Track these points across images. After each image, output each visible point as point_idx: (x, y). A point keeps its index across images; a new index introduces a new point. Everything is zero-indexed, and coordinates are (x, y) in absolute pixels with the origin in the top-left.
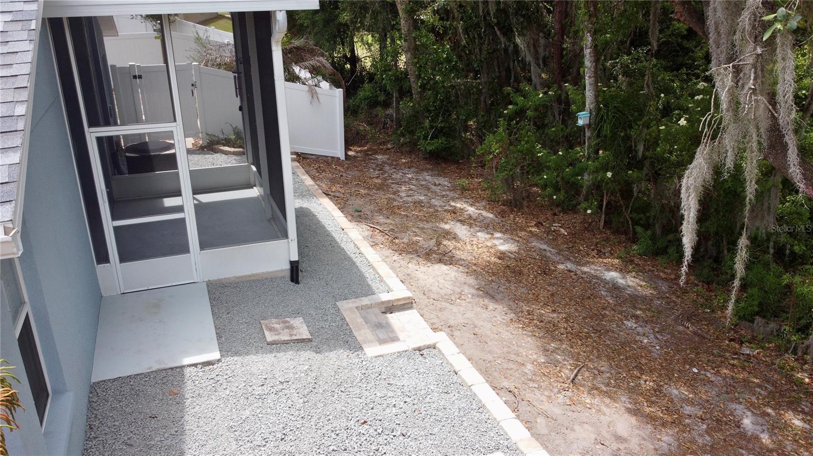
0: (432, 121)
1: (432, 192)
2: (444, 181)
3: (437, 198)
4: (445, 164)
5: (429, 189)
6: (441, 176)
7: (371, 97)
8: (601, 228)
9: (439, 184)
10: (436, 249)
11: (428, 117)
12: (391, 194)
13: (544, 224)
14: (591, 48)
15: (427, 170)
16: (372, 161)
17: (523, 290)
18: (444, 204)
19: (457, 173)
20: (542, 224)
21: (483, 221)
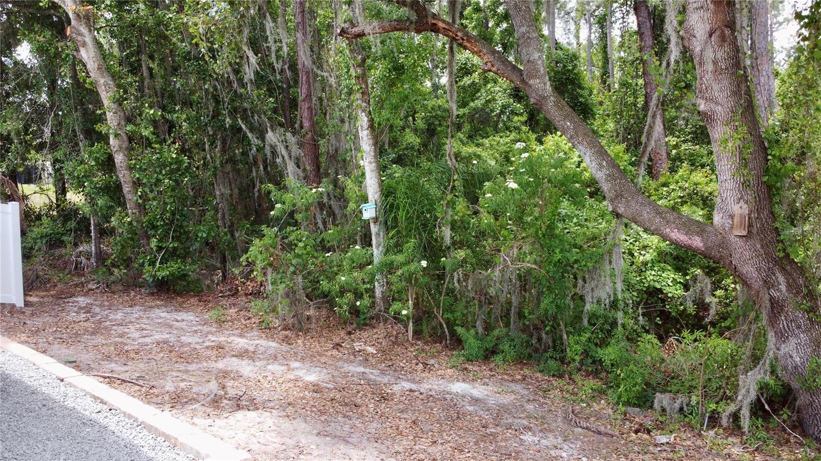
0: (160, 241)
1: (177, 329)
2: (189, 316)
3: (188, 334)
4: (182, 297)
5: (171, 327)
6: (180, 311)
7: (51, 234)
8: (410, 339)
9: (183, 320)
10: (223, 393)
11: (154, 236)
12: (115, 337)
13: (343, 345)
14: (367, 129)
15: (158, 307)
16: (71, 304)
17: (374, 425)
18: (201, 341)
19: (201, 306)
20: (341, 346)
21: (265, 352)
